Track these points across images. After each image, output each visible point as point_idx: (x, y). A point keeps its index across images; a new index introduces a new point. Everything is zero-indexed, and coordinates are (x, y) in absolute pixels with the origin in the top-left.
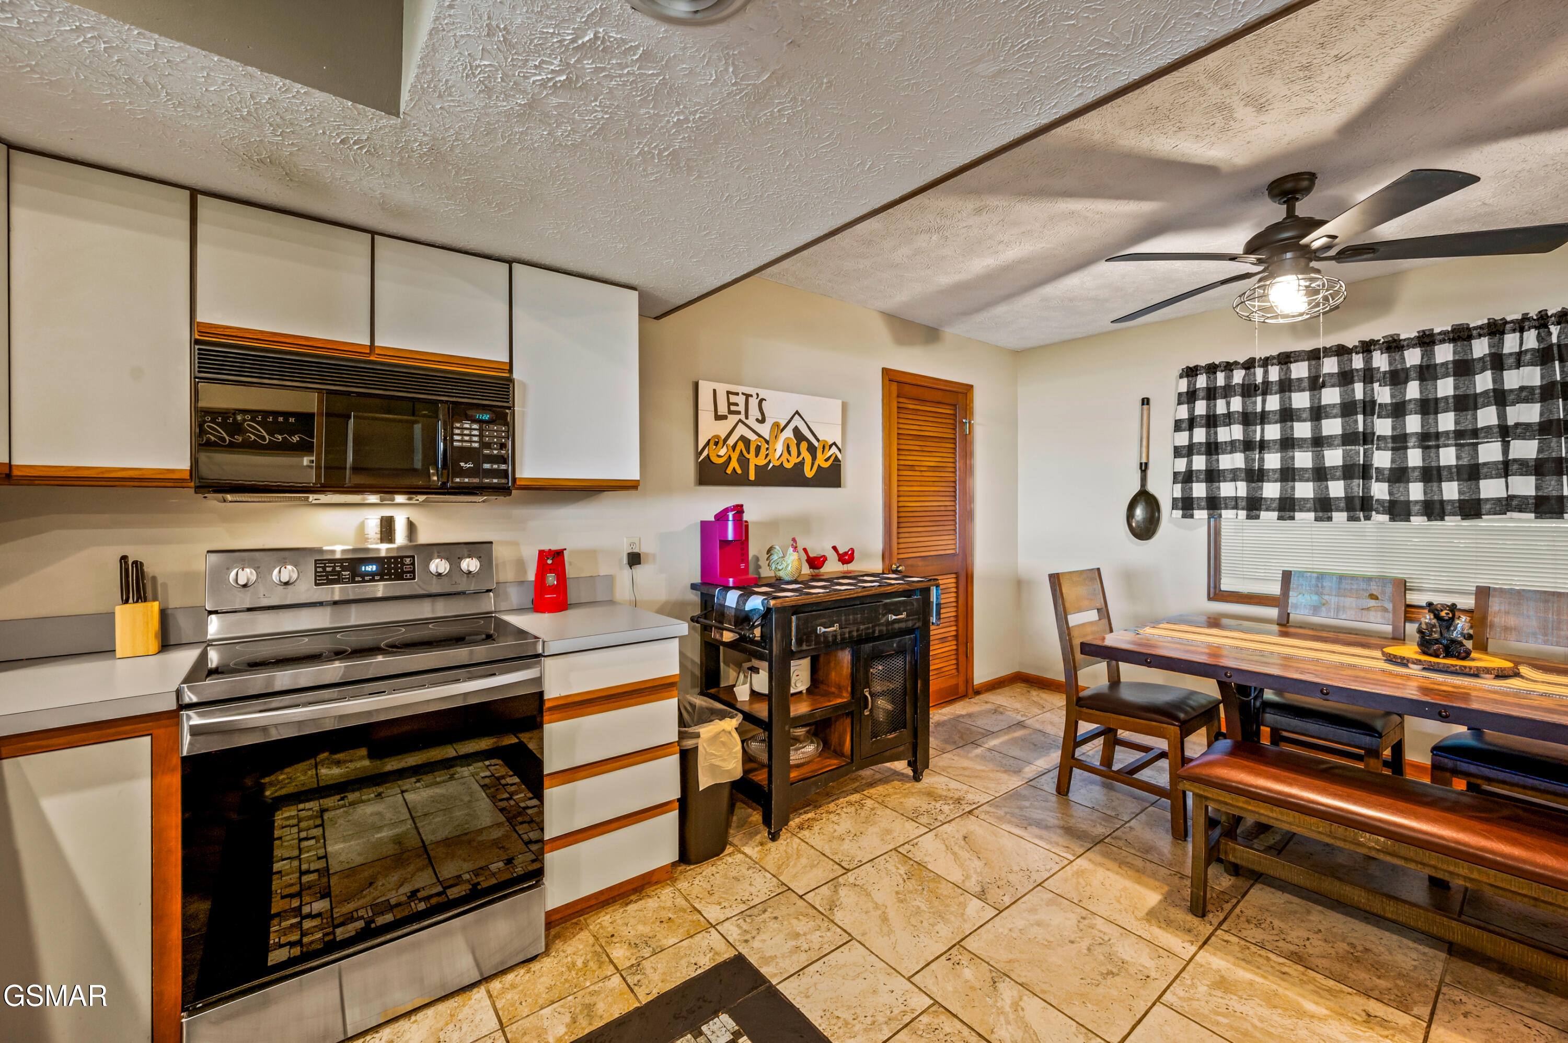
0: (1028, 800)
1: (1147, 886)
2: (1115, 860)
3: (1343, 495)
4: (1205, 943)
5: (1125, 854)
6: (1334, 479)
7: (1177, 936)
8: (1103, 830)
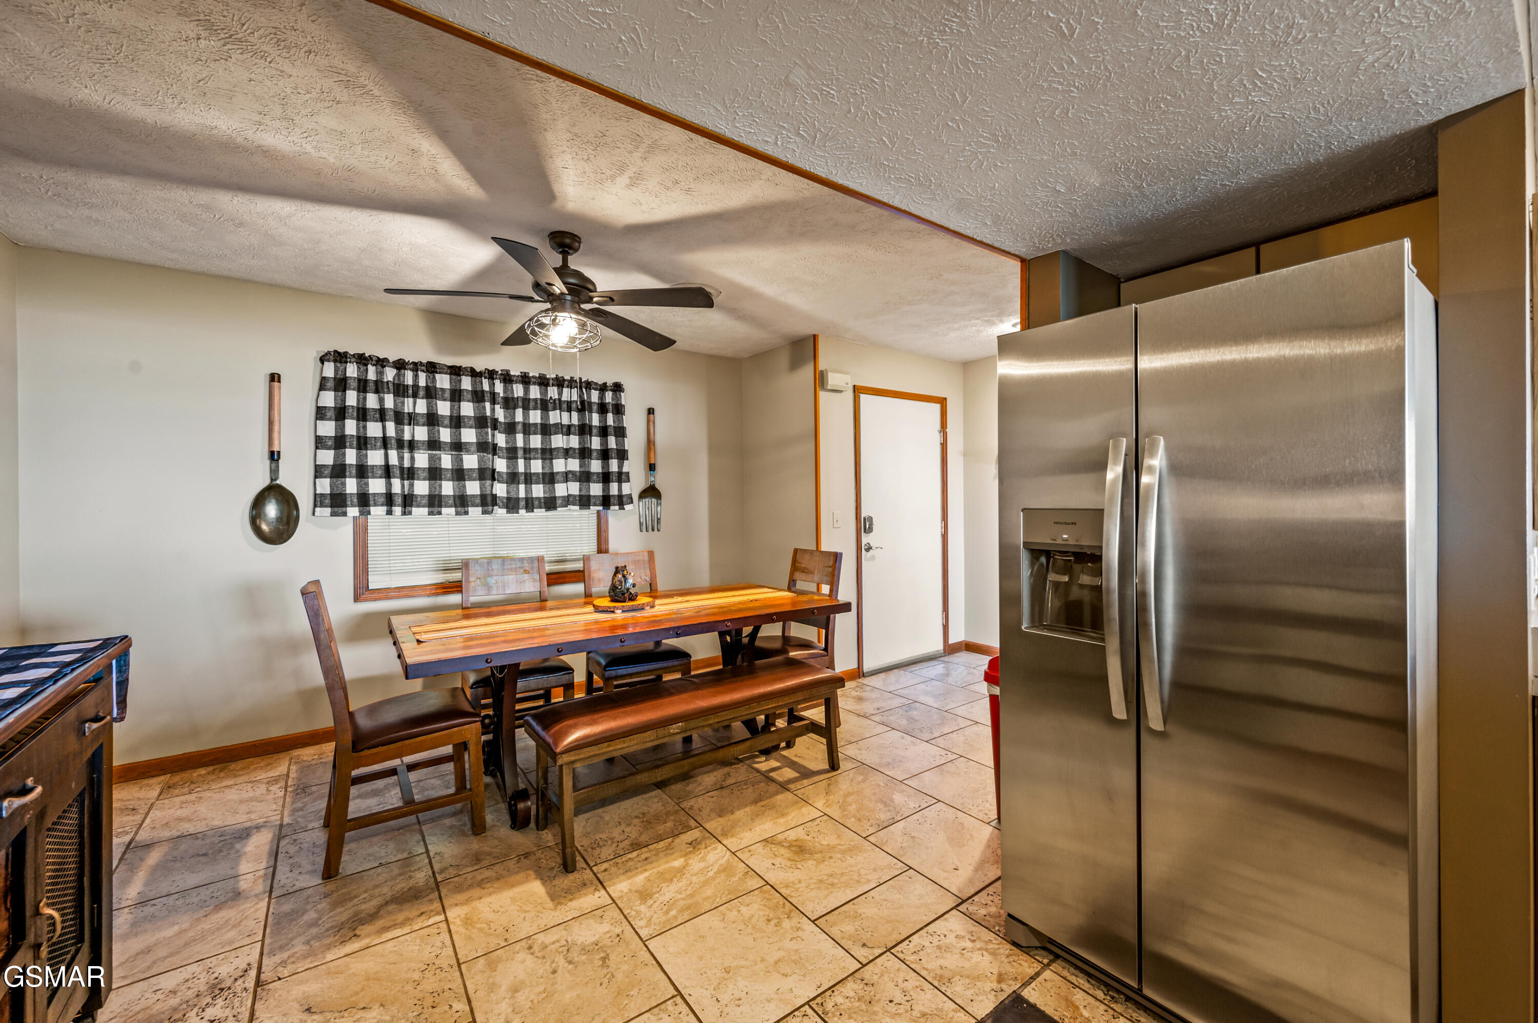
0: (305, 912)
1: (520, 883)
2: (471, 886)
3: (479, 493)
4: (601, 883)
5: (469, 876)
6: (471, 479)
7: (586, 895)
8: (423, 874)
